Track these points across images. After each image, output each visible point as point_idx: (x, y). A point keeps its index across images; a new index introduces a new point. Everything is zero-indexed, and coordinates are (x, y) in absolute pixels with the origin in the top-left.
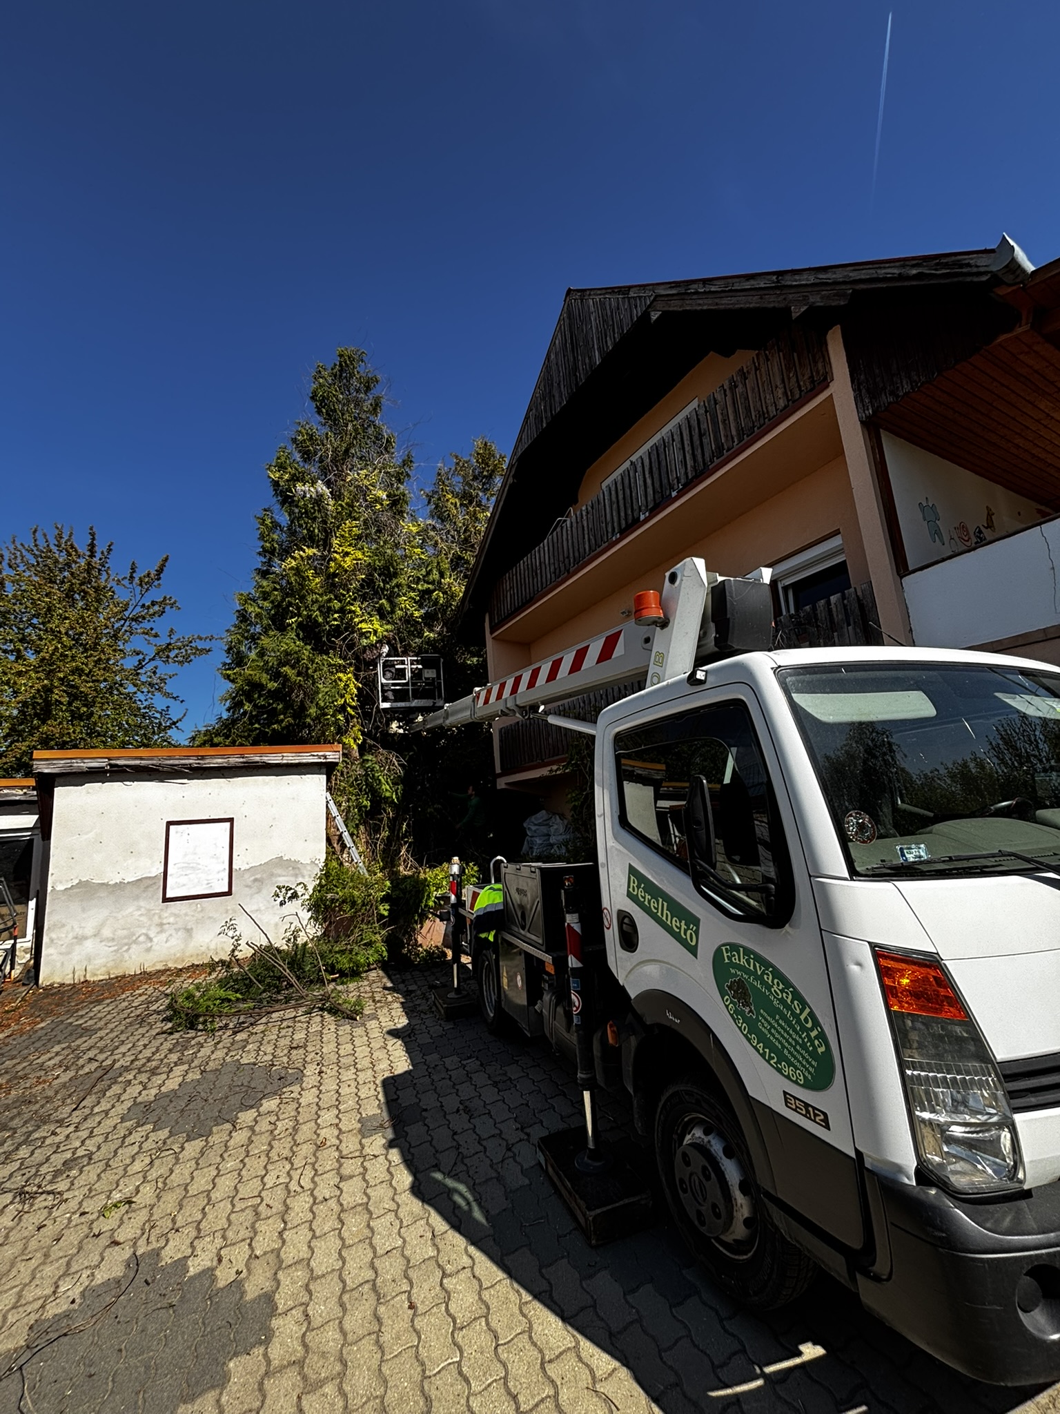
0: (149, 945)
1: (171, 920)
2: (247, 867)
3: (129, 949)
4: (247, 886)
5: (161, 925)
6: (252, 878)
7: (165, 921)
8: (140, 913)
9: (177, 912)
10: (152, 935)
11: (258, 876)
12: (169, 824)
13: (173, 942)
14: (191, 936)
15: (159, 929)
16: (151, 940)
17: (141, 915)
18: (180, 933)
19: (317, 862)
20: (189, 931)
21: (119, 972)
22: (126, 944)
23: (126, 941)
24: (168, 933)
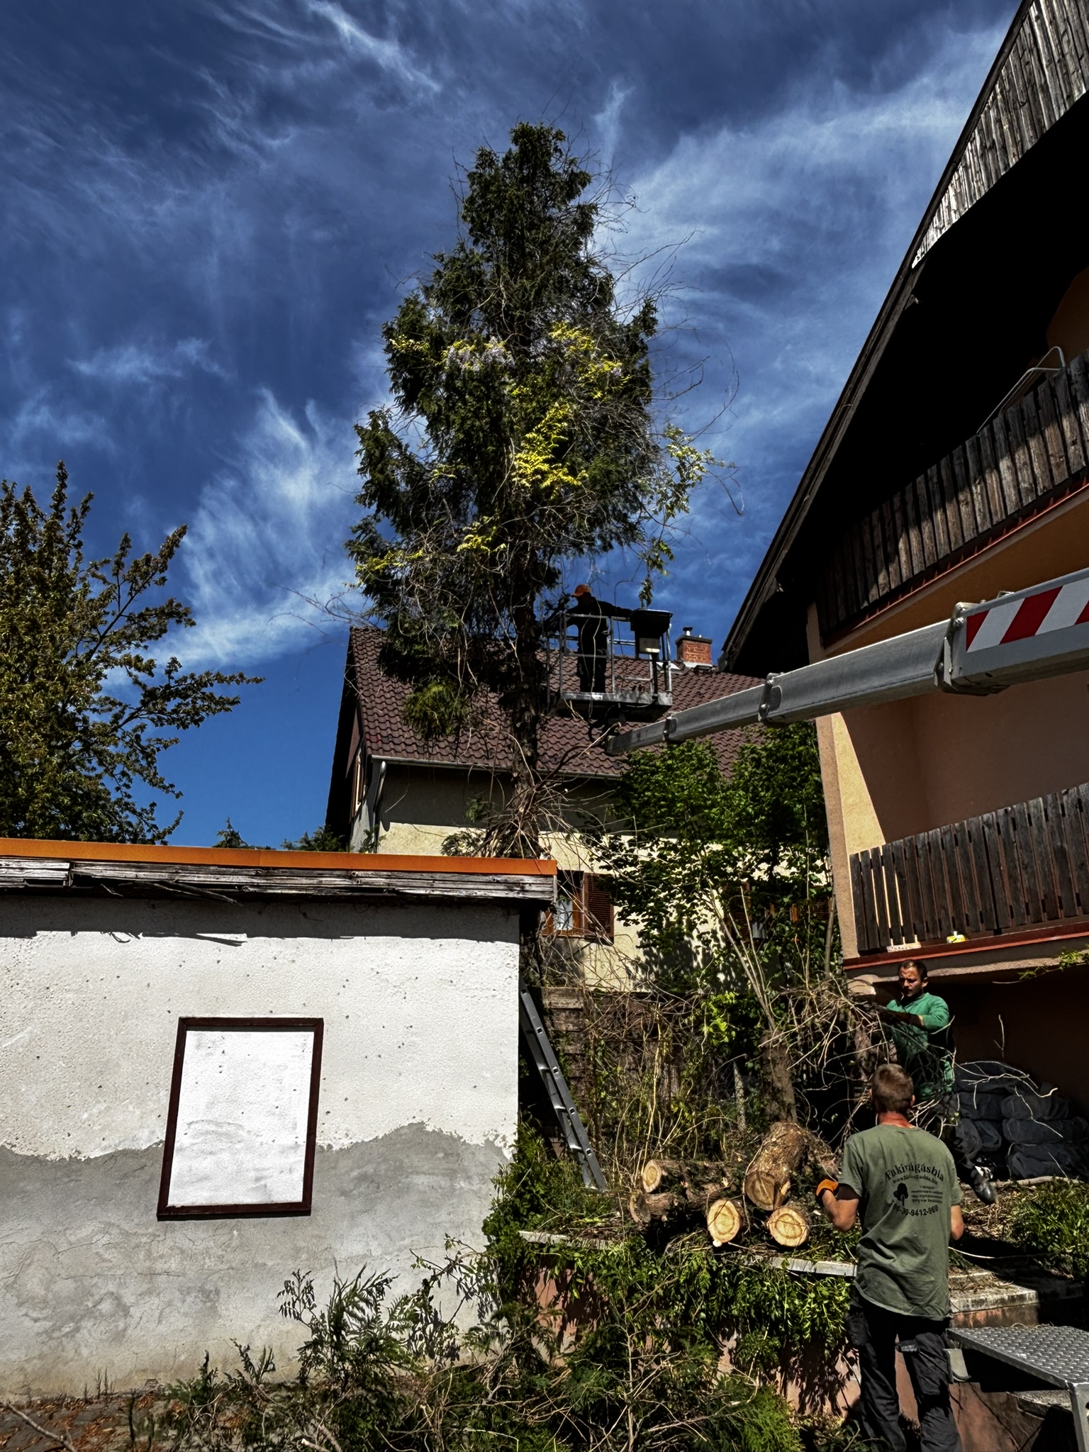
0: (121, 1325)
1: (173, 1264)
2: (346, 1143)
3: (77, 1330)
4: (344, 1193)
5: (151, 1274)
6: (355, 1173)
7: (160, 1266)
8: (106, 1239)
9: (186, 1244)
10: (129, 1299)
11: (370, 1169)
12: (187, 1024)
13: (176, 1321)
14: (213, 1312)
15: (145, 1287)
16: (125, 1310)
17: (108, 1246)
18: (189, 1299)
19: (499, 1143)
20: (209, 1297)
21: (52, 1389)
22: (72, 1318)
23: (70, 1308)
24: (166, 1297)
